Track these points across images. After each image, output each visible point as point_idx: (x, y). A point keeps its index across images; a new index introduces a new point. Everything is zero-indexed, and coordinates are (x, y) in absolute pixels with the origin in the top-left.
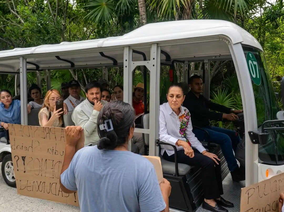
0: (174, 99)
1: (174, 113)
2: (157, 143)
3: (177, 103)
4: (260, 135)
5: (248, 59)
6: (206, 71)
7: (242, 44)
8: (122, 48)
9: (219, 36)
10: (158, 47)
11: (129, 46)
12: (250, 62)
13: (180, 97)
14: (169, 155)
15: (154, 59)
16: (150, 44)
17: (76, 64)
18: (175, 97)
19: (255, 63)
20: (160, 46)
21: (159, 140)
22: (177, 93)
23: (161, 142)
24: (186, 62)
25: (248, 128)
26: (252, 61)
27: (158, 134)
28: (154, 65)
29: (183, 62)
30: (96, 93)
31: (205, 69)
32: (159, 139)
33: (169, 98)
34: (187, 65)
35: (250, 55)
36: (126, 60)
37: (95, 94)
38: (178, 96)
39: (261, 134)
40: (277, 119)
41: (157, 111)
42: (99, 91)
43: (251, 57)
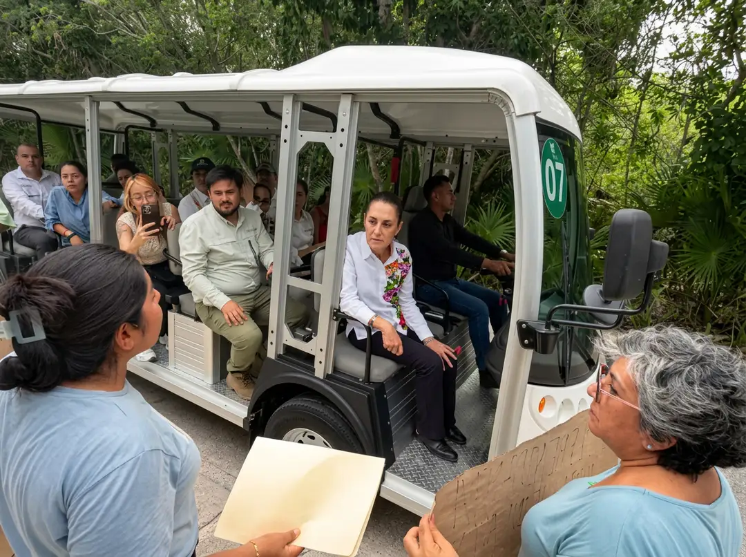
0: (377, 228)
1: (374, 256)
2: (335, 314)
3: (381, 238)
4: (539, 333)
5: (544, 155)
6: (465, 167)
7: (537, 119)
8: (280, 95)
9: (488, 91)
10: (353, 102)
11: (296, 95)
12: (549, 163)
13: (390, 226)
14: (359, 338)
15: (343, 130)
16: (338, 94)
17: (223, 124)
18: (379, 224)
19: (560, 166)
20: (361, 103)
21: (339, 310)
22: (386, 217)
23: (343, 313)
24: (430, 146)
25: (518, 312)
26: (554, 162)
27: (336, 297)
28: (341, 145)
29: (424, 144)
30: (228, 192)
31: (464, 163)
32: (339, 307)
33: (368, 224)
34: (431, 152)
35: (552, 146)
36: (286, 127)
37: (224, 194)
38: (386, 224)
39: (544, 332)
40: (583, 304)
41: (341, 249)
42: (233, 186)
43: (553, 151)
